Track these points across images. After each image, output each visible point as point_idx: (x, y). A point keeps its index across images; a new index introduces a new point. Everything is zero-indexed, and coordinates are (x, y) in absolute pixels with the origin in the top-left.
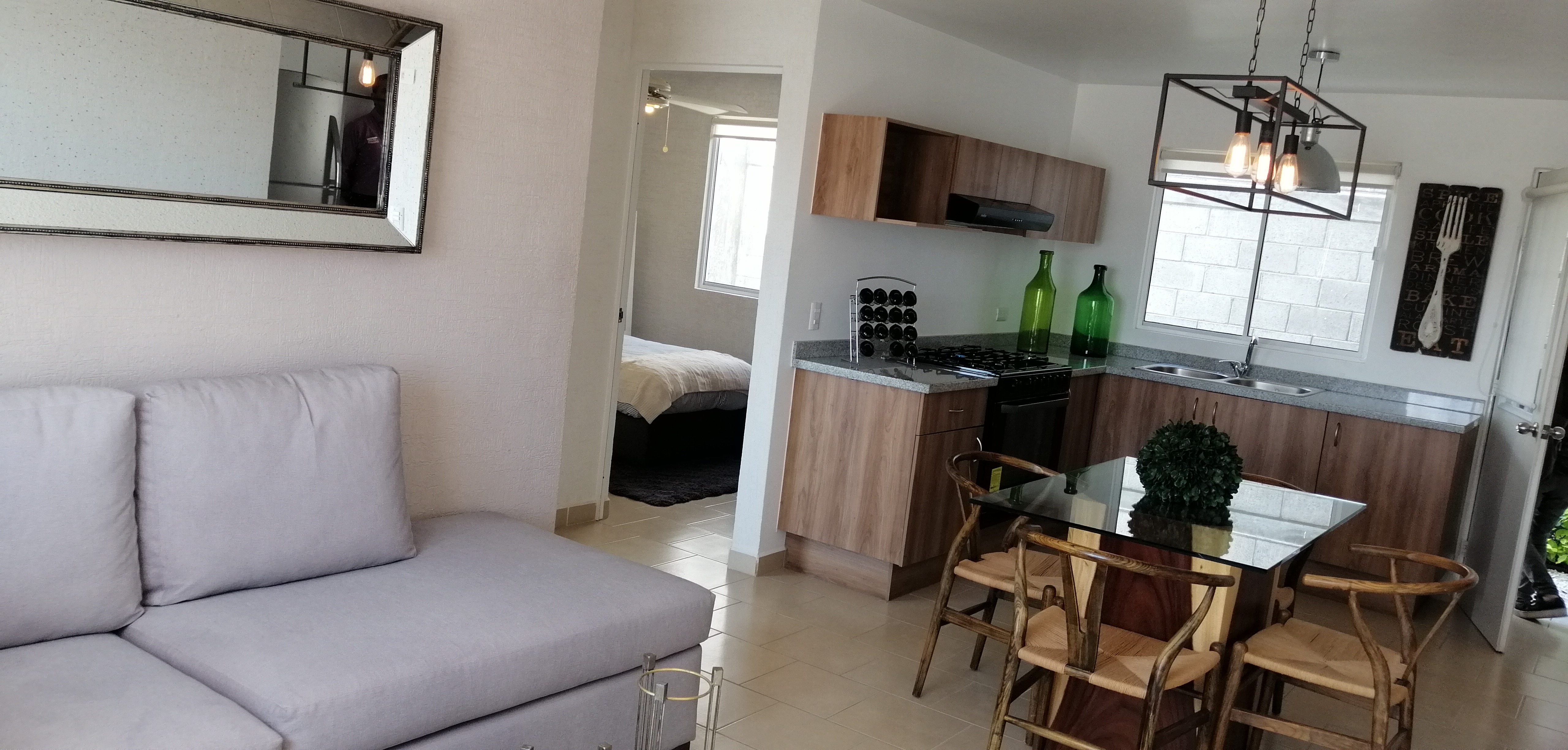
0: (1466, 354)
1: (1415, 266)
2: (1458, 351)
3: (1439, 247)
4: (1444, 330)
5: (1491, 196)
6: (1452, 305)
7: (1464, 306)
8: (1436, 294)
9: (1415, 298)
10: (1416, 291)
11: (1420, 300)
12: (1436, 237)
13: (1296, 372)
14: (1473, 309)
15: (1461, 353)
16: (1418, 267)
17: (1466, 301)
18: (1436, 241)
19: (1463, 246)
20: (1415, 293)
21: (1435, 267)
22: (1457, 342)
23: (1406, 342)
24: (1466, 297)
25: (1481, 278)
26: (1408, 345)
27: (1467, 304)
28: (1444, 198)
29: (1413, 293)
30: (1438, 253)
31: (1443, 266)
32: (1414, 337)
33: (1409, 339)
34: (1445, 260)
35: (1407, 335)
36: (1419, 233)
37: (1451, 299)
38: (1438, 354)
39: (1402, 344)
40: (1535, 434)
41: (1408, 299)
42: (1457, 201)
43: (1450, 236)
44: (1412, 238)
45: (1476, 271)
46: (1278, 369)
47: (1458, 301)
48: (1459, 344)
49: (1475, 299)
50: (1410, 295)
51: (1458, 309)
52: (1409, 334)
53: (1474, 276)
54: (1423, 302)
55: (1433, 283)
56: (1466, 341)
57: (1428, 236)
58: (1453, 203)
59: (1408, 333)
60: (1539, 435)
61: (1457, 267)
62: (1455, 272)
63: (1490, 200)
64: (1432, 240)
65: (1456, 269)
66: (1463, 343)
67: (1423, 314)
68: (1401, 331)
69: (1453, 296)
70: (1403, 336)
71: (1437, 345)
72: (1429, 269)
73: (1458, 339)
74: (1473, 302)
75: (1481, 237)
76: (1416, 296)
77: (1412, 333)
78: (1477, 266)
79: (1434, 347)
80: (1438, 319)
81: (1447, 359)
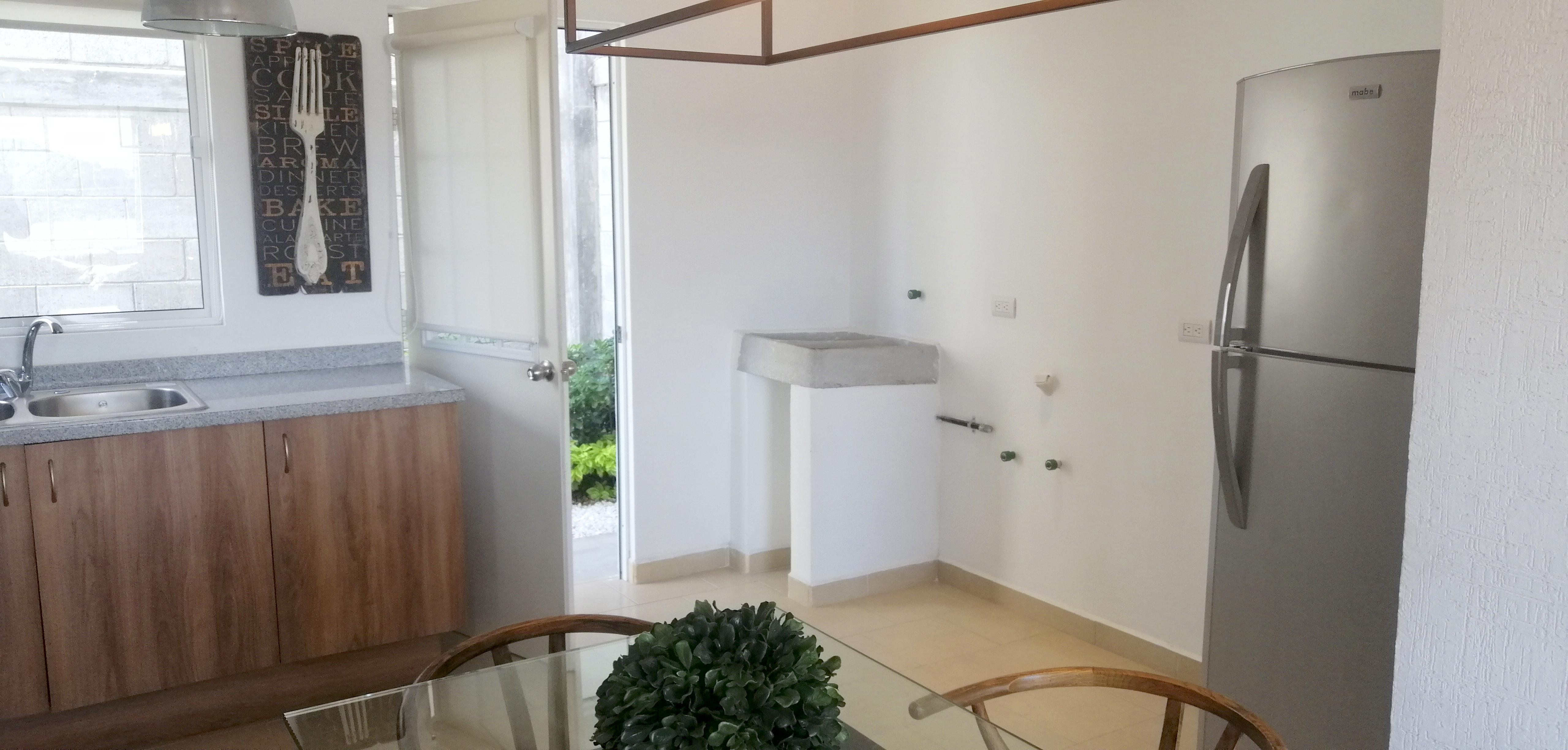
0: (364, 283)
1: (267, 162)
2: (353, 280)
3: (297, 129)
4: (329, 253)
5: (347, 47)
6: (331, 214)
7: (347, 213)
8: (310, 202)
9: (278, 211)
10: (277, 200)
11: (285, 213)
12: (287, 113)
14: (359, 217)
15: (359, 282)
16: (270, 163)
17: (348, 206)
18: (288, 121)
19: (327, 124)
20: (277, 204)
21: (295, 160)
22: (348, 267)
23: (280, 280)
24: (347, 200)
25: (359, 170)
26: (285, 285)
27: (351, 210)
28: (284, 52)
29: (272, 203)
30: (296, 140)
31: (311, 157)
32: (291, 271)
33: (283, 275)
34: (312, 147)
35: (279, 270)
36: (259, 108)
37: (328, 206)
38: (328, 290)
39: (276, 284)
40: (550, 376)
41: (269, 214)
42: (309, 56)
43: (308, 111)
44: (251, 118)
45: (351, 160)
47: (337, 207)
48: (353, 270)
49: (359, 200)
50: (269, 207)
51: (340, 219)
52: (282, 268)
53: (351, 168)
54: (290, 215)
55: (300, 185)
56: (361, 264)
57: (273, 112)
58: (306, 58)
59: (279, 265)
60: (558, 375)
61: (323, 157)
62: (324, 164)
63: (347, 53)
64: (281, 119)
65: (325, 160)
66: (357, 267)
67: (294, 234)
68: (270, 265)
69: (329, 200)
70: (275, 272)
71: (324, 277)
72: (287, 165)
73: (350, 263)
74: (357, 207)
75: (346, 109)
76: (279, 207)
77: (286, 265)
78: (352, 153)
79: (321, 280)
80: (321, 238)
81: (341, 294)
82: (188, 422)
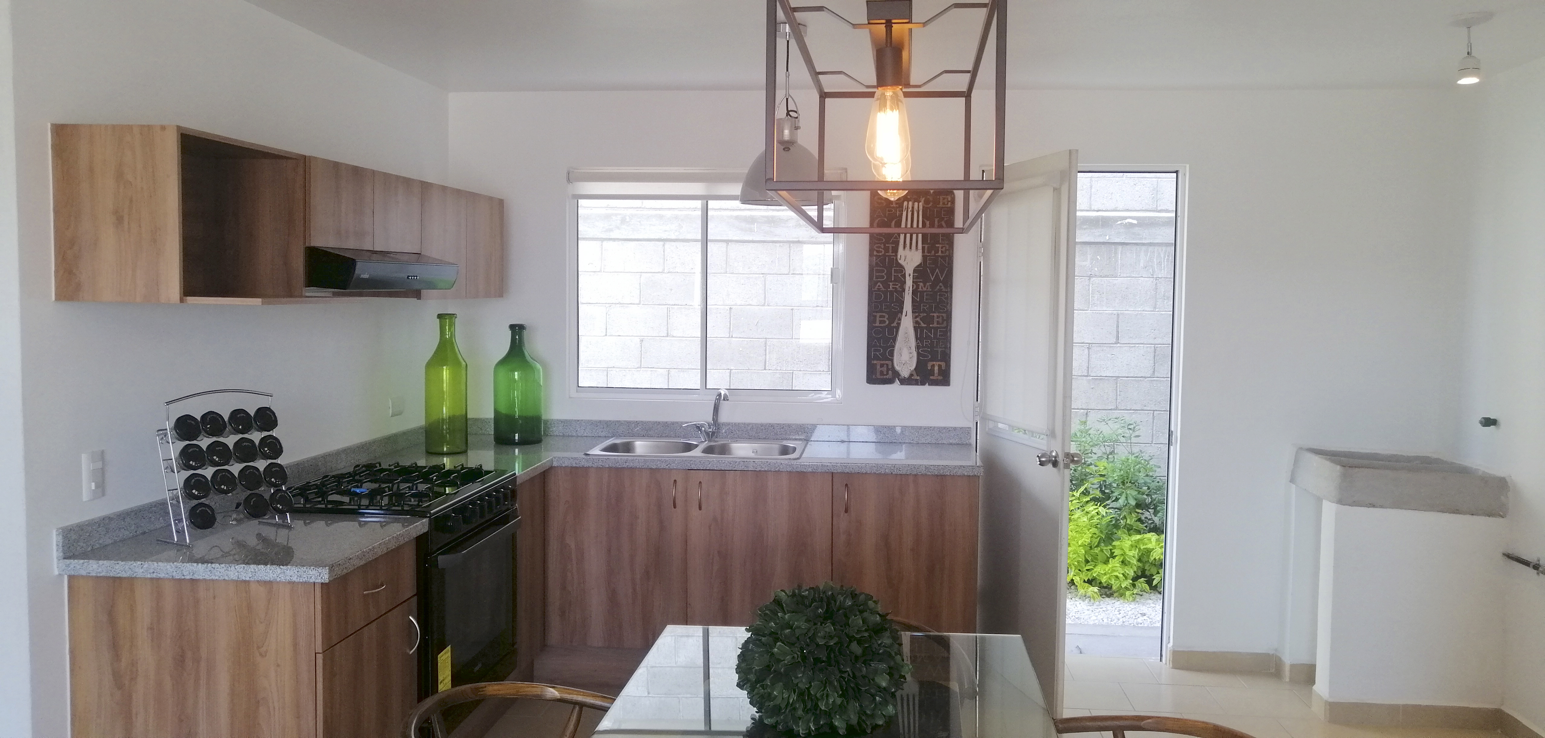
0: (944, 379)
1: (879, 286)
2: (936, 376)
3: (901, 262)
4: (919, 354)
5: (944, 199)
6: (923, 325)
7: (935, 325)
8: (906, 316)
9: (885, 322)
10: (884, 314)
11: (890, 323)
12: (895, 251)
13: (770, 424)
14: (944, 328)
15: (940, 378)
16: (881, 287)
17: (936, 320)
18: (896, 256)
19: (924, 257)
20: (884, 317)
21: (899, 285)
22: (933, 366)
23: (882, 373)
24: (935, 315)
25: (946, 292)
26: (885, 377)
27: (938, 323)
28: (897, 206)
29: (880, 317)
30: (901, 269)
31: (909, 282)
32: (890, 367)
33: (884, 369)
34: (910, 275)
35: (882, 366)
36: (877, 247)
37: (921, 319)
38: (916, 383)
39: (878, 376)
40: (1055, 464)
41: (877, 324)
42: (913, 208)
43: (910, 248)
44: (871, 255)
45: (941, 284)
46: (749, 424)
47: (928, 320)
48: (936, 368)
49: (944, 315)
50: (878, 319)
51: (929, 329)
52: (884, 364)
53: (940, 290)
54: (892, 325)
55: (901, 304)
56: (943, 364)
57: (886, 250)
58: (911, 209)
59: (882, 362)
60: (1061, 465)
61: (920, 282)
62: (920, 287)
63: (944, 204)
64: (892, 254)
65: (921, 284)
66: (940, 366)
67: (895, 339)
68: (875, 362)
69: (922, 315)
70: (878, 367)
71: (914, 373)
72: (893, 288)
73: (934, 363)
74: (943, 320)
75: (940, 246)
76: (885, 319)
77: (887, 362)
78: (942, 279)
79: (911, 375)
80: (913, 342)
81: (927, 387)
82: (782, 467)
